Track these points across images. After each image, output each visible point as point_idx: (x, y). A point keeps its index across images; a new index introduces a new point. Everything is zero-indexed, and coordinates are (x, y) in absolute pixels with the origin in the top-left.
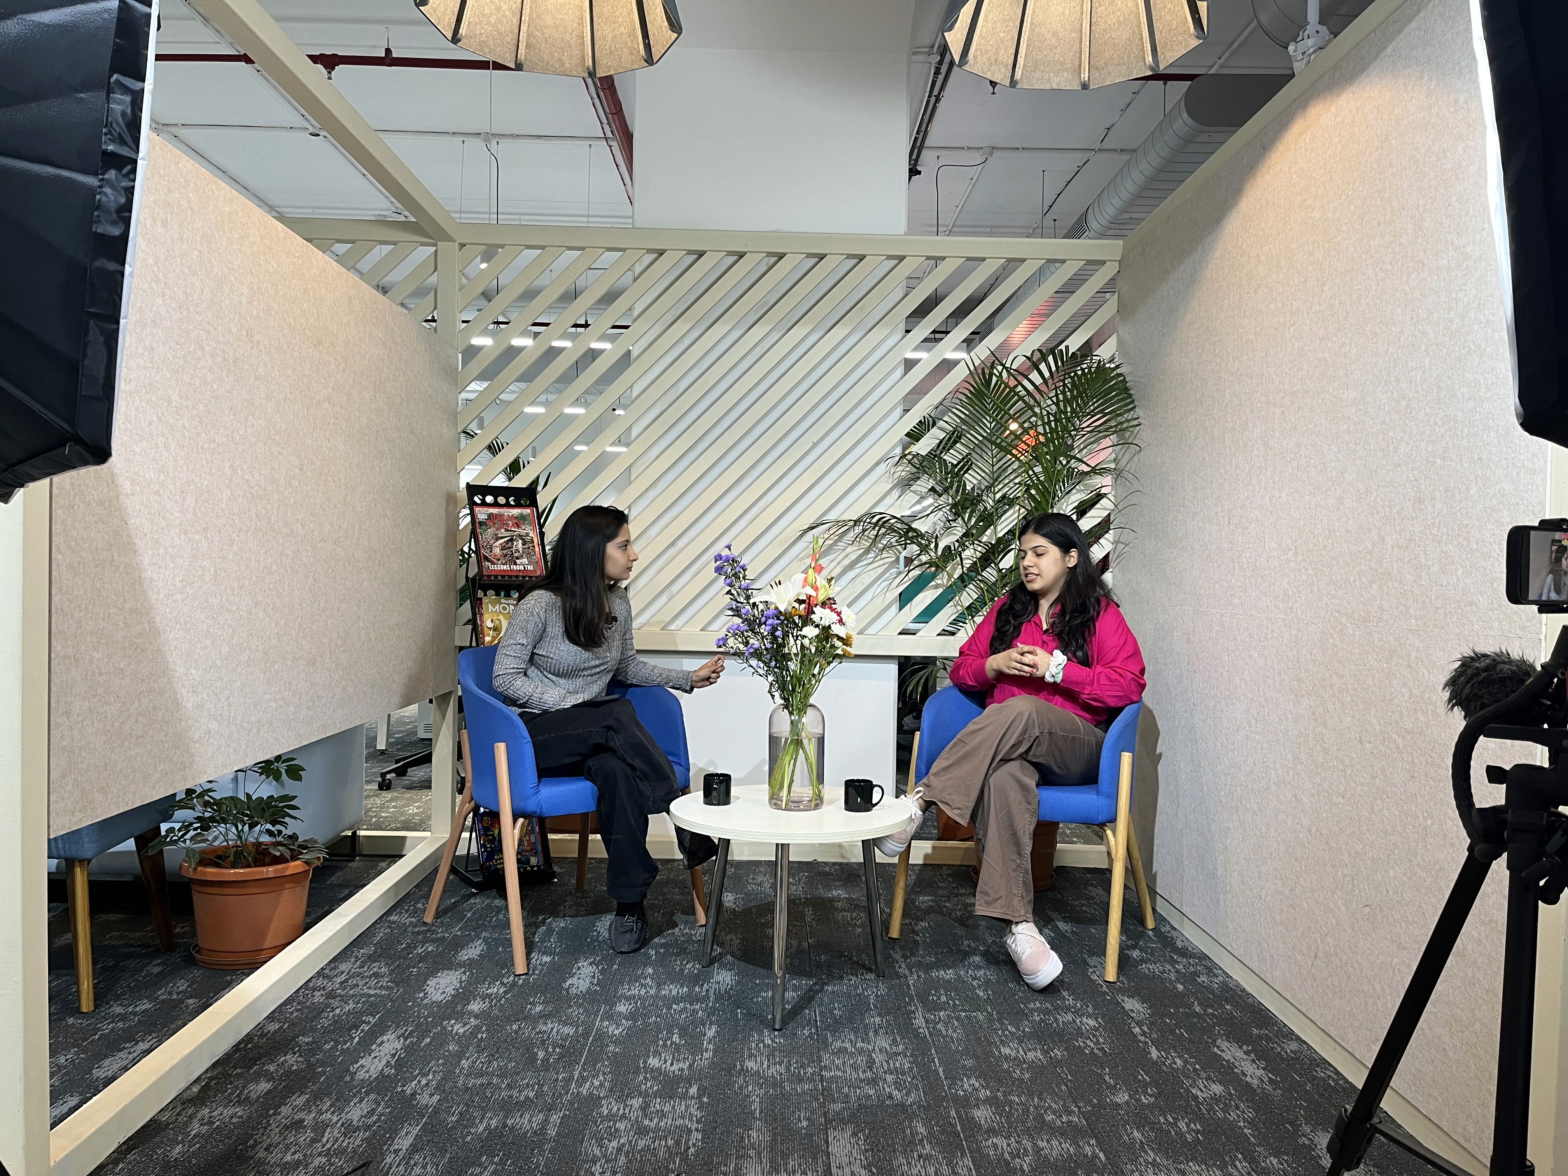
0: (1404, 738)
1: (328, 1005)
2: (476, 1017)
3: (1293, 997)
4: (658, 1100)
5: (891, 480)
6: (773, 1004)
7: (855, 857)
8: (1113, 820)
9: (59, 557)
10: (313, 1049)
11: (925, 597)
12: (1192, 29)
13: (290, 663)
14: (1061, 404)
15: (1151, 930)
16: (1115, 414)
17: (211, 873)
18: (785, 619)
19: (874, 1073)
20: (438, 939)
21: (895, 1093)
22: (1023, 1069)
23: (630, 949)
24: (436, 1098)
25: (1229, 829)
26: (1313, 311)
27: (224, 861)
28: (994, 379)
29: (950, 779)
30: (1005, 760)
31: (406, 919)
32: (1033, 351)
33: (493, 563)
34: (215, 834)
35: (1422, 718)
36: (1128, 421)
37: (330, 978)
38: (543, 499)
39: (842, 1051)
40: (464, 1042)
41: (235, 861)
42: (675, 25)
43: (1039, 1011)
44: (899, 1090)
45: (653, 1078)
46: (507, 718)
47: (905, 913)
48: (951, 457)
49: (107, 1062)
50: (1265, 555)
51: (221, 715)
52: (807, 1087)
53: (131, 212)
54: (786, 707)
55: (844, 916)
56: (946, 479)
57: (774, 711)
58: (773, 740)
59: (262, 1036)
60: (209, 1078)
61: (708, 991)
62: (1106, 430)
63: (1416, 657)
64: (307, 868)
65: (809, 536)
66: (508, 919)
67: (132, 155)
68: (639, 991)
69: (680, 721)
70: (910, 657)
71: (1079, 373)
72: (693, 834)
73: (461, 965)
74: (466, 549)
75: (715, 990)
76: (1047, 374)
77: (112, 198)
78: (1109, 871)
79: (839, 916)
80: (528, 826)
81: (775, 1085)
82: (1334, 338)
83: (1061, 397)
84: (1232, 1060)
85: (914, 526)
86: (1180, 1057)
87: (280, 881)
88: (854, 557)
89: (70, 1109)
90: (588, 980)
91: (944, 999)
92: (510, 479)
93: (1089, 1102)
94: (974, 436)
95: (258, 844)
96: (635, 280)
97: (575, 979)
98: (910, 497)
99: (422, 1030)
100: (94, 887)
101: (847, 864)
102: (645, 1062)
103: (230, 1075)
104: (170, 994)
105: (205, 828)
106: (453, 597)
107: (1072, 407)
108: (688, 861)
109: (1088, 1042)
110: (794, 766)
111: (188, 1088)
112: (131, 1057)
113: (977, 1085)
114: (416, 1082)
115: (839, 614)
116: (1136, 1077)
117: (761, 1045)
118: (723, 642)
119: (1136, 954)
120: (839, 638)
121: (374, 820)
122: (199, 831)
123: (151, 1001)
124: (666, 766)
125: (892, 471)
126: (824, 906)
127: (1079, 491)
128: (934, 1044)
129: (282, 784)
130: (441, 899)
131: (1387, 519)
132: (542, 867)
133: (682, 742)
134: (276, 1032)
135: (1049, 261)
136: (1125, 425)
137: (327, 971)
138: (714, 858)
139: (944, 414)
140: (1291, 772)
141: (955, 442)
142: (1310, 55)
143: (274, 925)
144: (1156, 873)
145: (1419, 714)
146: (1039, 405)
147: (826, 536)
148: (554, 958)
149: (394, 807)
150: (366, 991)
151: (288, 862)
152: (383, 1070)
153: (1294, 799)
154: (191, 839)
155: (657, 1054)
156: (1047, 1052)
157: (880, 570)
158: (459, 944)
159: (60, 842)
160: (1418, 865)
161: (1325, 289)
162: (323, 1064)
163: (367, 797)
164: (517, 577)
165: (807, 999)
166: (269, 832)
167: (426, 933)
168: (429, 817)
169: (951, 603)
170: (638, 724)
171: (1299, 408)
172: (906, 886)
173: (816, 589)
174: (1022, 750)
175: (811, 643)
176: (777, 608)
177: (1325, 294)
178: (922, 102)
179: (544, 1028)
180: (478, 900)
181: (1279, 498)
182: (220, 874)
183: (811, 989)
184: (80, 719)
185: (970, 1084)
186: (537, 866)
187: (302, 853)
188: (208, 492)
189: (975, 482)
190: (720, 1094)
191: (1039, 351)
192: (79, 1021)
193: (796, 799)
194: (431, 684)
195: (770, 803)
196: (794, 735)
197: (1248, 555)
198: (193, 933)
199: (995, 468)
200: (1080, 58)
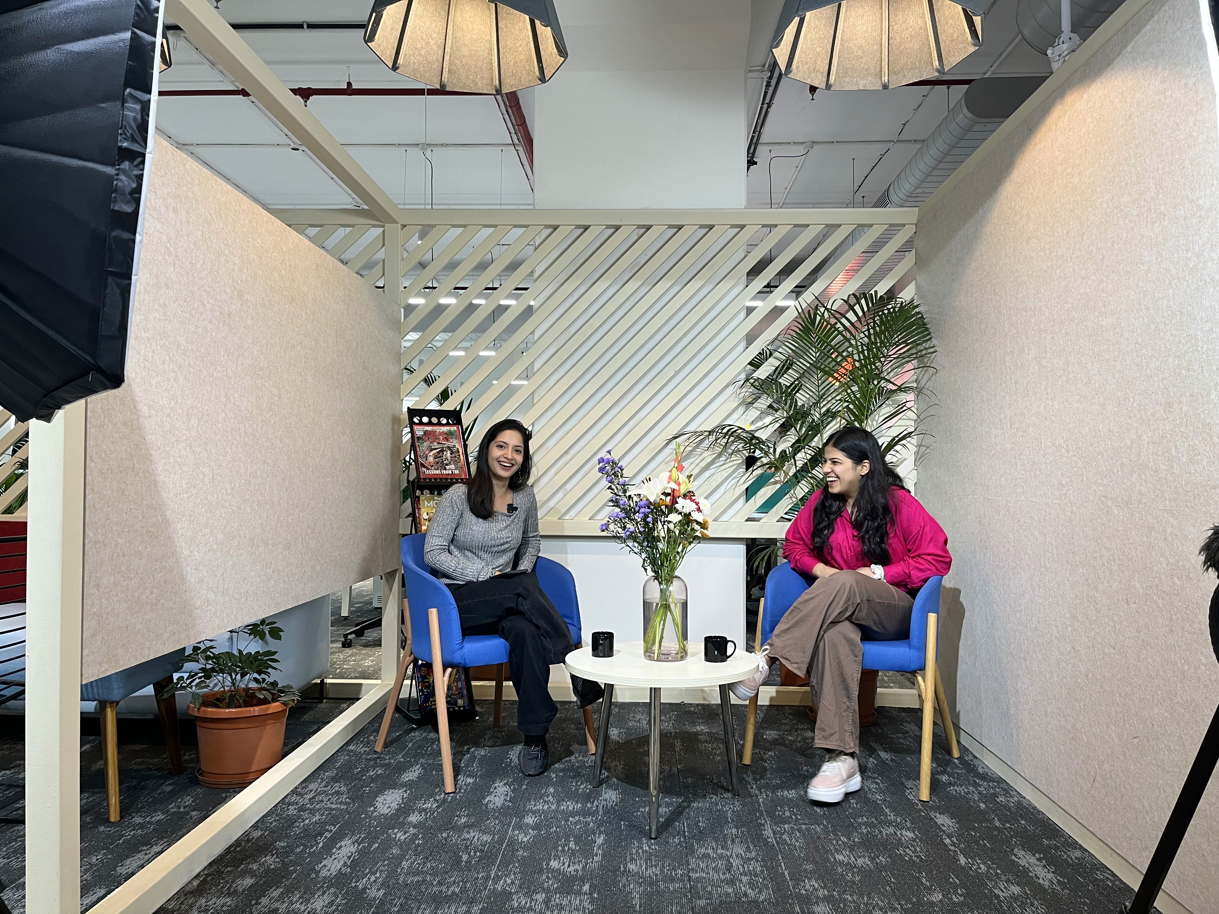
0: (1163, 599)
1: (299, 817)
2: (415, 827)
3: (1076, 814)
4: (558, 895)
5: (737, 399)
6: (649, 817)
7: (715, 700)
8: (923, 668)
9: (93, 465)
10: (288, 851)
11: (767, 491)
12: (970, 38)
13: (270, 547)
14: (872, 337)
15: (957, 758)
16: (916, 344)
17: (211, 712)
18: (654, 508)
19: (732, 875)
20: (386, 765)
21: (749, 891)
22: (854, 873)
23: (536, 773)
24: (382, 892)
25: (1019, 675)
26: (1075, 255)
27: (221, 702)
28: (818, 318)
29: (789, 639)
30: (834, 623)
31: (361, 748)
32: (849, 296)
33: (428, 469)
34: (215, 682)
35: (1178, 582)
36: (926, 349)
37: (301, 795)
38: (466, 419)
39: (706, 856)
40: (404, 847)
41: (229, 703)
42: (562, 51)
43: (867, 824)
44: (752, 889)
45: (554, 877)
46: (437, 588)
47: (755, 745)
48: (785, 381)
49: (128, 861)
50: (1041, 452)
51: (217, 588)
52: (677, 885)
53: (140, 194)
54: (656, 578)
55: (706, 746)
56: (782, 397)
57: (647, 581)
58: (646, 605)
59: (248, 841)
60: (206, 875)
61: (597, 806)
62: (908, 357)
63: (1171, 533)
64: (284, 708)
65: (673, 445)
66: (440, 748)
67: (141, 150)
68: (543, 806)
69: (573, 590)
70: (755, 539)
71: (886, 312)
72: (585, 680)
73: (403, 785)
74: (407, 459)
75: (603, 805)
76: (860, 314)
77: (126, 183)
78: (921, 710)
79: (702, 747)
80: (456, 674)
81: (651, 884)
82: (1094, 277)
83: (872, 331)
84: (1027, 865)
85: (756, 435)
86: (984, 863)
87: (264, 718)
88: (709, 460)
89: (98, 898)
90: (502, 798)
91: (787, 814)
92: (441, 404)
93: (909, 900)
94: (804, 363)
95: (247, 690)
96: (536, 249)
97: (492, 796)
98: (753, 413)
99: (372, 837)
100: (121, 723)
101: (708, 705)
102: (548, 864)
103: (223, 872)
104: (179, 807)
105: (208, 677)
106: (398, 496)
107: (880, 339)
108: (581, 702)
109: (907, 850)
110: (664, 625)
111: (190, 882)
112: (147, 857)
113: (816, 885)
114: (366, 879)
115: (697, 504)
116: (948, 880)
117: (640, 851)
118: (605, 527)
119: (944, 778)
120: (698, 523)
121: (338, 671)
122: (203, 679)
123: (163, 813)
124: (564, 626)
125: (738, 393)
126: (690, 739)
127: (888, 405)
128: (781, 852)
129: (266, 643)
130: (388, 733)
131: (1143, 420)
132: (467, 708)
133: (575, 605)
134: (258, 838)
135: (859, 226)
136: (924, 352)
137: (298, 790)
138: (601, 700)
139: (780, 347)
140: (1070, 629)
141: (788, 369)
142: (1065, 57)
143: (259, 753)
144: (959, 712)
145: (1176, 579)
146: (855, 337)
147: (687, 444)
148: (476, 780)
149: (354, 661)
150: (329, 805)
151: (269, 703)
152: (341, 869)
153: (1072, 651)
154: (196, 686)
155: (557, 857)
156: (873, 859)
157: (730, 470)
158: (402, 768)
159: (89, 687)
160: (1178, 703)
161: (1085, 238)
162: (294, 863)
163: (332, 653)
164: (446, 479)
165: (677, 814)
166: (256, 680)
167: (376, 760)
168: (380, 669)
169: (787, 496)
170: (541, 591)
171: (1067, 333)
172: (756, 722)
173: (679, 484)
174: (848, 614)
175: (675, 527)
176: (648, 500)
177: (1084, 243)
178: (757, 109)
179: (468, 836)
180: (417, 733)
181: (1052, 406)
182: (219, 713)
183: (680, 806)
184: (107, 590)
185: (810, 884)
186: (463, 707)
187: (281, 696)
188: (208, 415)
189: (805, 399)
190: (608, 891)
191: (854, 295)
192: (108, 829)
193: (666, 652)
194: (381, 564)
195: (645, 655)
196: (663, 601)
197: (1027, 452)
198: (198, 760)
199: (820, 388)
200: (881, 65)
